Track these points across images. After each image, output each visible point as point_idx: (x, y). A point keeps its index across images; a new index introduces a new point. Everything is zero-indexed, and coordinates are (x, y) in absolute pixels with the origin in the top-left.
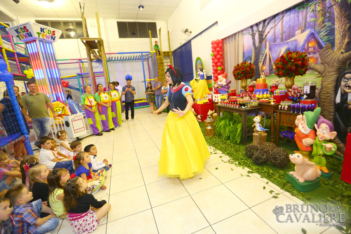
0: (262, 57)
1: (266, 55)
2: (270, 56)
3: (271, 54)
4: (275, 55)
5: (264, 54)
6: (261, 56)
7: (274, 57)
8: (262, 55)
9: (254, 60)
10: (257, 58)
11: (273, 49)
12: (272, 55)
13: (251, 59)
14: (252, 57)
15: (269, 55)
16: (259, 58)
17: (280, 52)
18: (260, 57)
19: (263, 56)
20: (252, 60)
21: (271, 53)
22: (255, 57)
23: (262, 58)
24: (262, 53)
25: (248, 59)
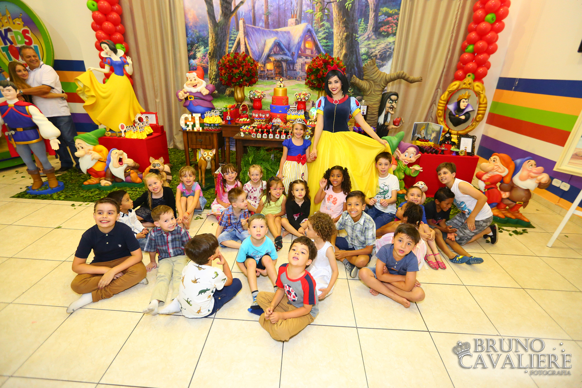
0: (231, 46)
1: (239, 44)
2: (246, 47)
3: (249, 44)
4: (256, 47)
5: (234, 40)
6: (228, 41)
7: (254, 49)
8: (231, 42)
9: (214, 47)
10: (221, 44)
11: (252, 35)
12: (250, 46)
13: (206, 45)
14: (207, 40)
15: (245, 44)
16: (225, 46)
17: (265, 45)
18: (227, 45)
19: (233, 44)
20: (210, 45)
21: (248, 41)
22: (216, 41)
23: (231, 48)
24: (231, 37)
25: (198, 42)
